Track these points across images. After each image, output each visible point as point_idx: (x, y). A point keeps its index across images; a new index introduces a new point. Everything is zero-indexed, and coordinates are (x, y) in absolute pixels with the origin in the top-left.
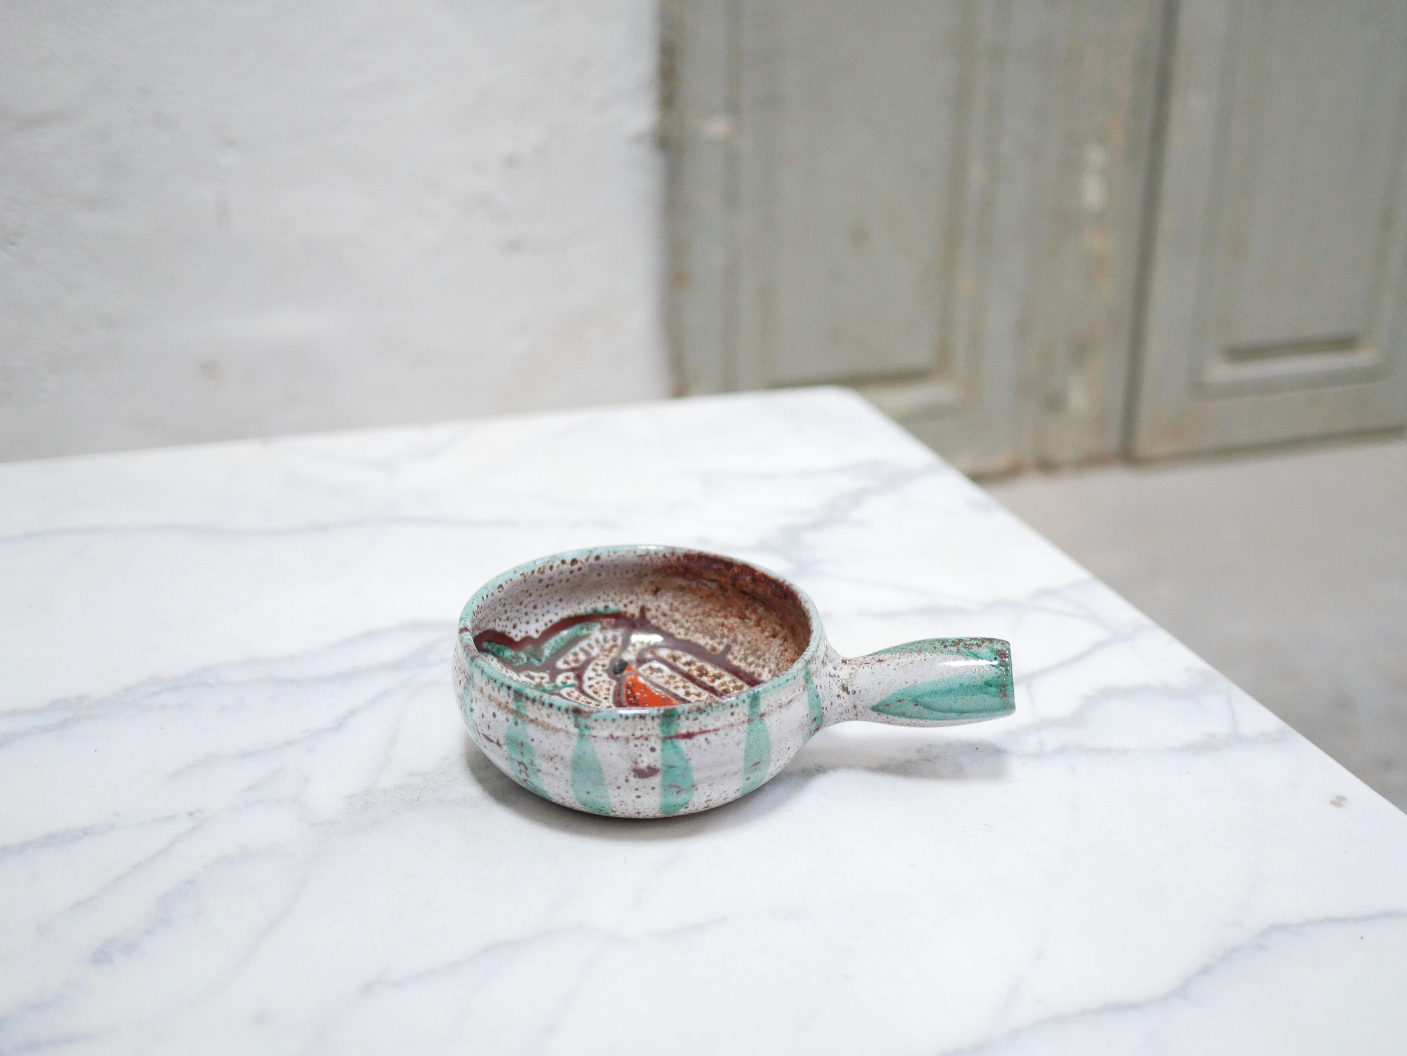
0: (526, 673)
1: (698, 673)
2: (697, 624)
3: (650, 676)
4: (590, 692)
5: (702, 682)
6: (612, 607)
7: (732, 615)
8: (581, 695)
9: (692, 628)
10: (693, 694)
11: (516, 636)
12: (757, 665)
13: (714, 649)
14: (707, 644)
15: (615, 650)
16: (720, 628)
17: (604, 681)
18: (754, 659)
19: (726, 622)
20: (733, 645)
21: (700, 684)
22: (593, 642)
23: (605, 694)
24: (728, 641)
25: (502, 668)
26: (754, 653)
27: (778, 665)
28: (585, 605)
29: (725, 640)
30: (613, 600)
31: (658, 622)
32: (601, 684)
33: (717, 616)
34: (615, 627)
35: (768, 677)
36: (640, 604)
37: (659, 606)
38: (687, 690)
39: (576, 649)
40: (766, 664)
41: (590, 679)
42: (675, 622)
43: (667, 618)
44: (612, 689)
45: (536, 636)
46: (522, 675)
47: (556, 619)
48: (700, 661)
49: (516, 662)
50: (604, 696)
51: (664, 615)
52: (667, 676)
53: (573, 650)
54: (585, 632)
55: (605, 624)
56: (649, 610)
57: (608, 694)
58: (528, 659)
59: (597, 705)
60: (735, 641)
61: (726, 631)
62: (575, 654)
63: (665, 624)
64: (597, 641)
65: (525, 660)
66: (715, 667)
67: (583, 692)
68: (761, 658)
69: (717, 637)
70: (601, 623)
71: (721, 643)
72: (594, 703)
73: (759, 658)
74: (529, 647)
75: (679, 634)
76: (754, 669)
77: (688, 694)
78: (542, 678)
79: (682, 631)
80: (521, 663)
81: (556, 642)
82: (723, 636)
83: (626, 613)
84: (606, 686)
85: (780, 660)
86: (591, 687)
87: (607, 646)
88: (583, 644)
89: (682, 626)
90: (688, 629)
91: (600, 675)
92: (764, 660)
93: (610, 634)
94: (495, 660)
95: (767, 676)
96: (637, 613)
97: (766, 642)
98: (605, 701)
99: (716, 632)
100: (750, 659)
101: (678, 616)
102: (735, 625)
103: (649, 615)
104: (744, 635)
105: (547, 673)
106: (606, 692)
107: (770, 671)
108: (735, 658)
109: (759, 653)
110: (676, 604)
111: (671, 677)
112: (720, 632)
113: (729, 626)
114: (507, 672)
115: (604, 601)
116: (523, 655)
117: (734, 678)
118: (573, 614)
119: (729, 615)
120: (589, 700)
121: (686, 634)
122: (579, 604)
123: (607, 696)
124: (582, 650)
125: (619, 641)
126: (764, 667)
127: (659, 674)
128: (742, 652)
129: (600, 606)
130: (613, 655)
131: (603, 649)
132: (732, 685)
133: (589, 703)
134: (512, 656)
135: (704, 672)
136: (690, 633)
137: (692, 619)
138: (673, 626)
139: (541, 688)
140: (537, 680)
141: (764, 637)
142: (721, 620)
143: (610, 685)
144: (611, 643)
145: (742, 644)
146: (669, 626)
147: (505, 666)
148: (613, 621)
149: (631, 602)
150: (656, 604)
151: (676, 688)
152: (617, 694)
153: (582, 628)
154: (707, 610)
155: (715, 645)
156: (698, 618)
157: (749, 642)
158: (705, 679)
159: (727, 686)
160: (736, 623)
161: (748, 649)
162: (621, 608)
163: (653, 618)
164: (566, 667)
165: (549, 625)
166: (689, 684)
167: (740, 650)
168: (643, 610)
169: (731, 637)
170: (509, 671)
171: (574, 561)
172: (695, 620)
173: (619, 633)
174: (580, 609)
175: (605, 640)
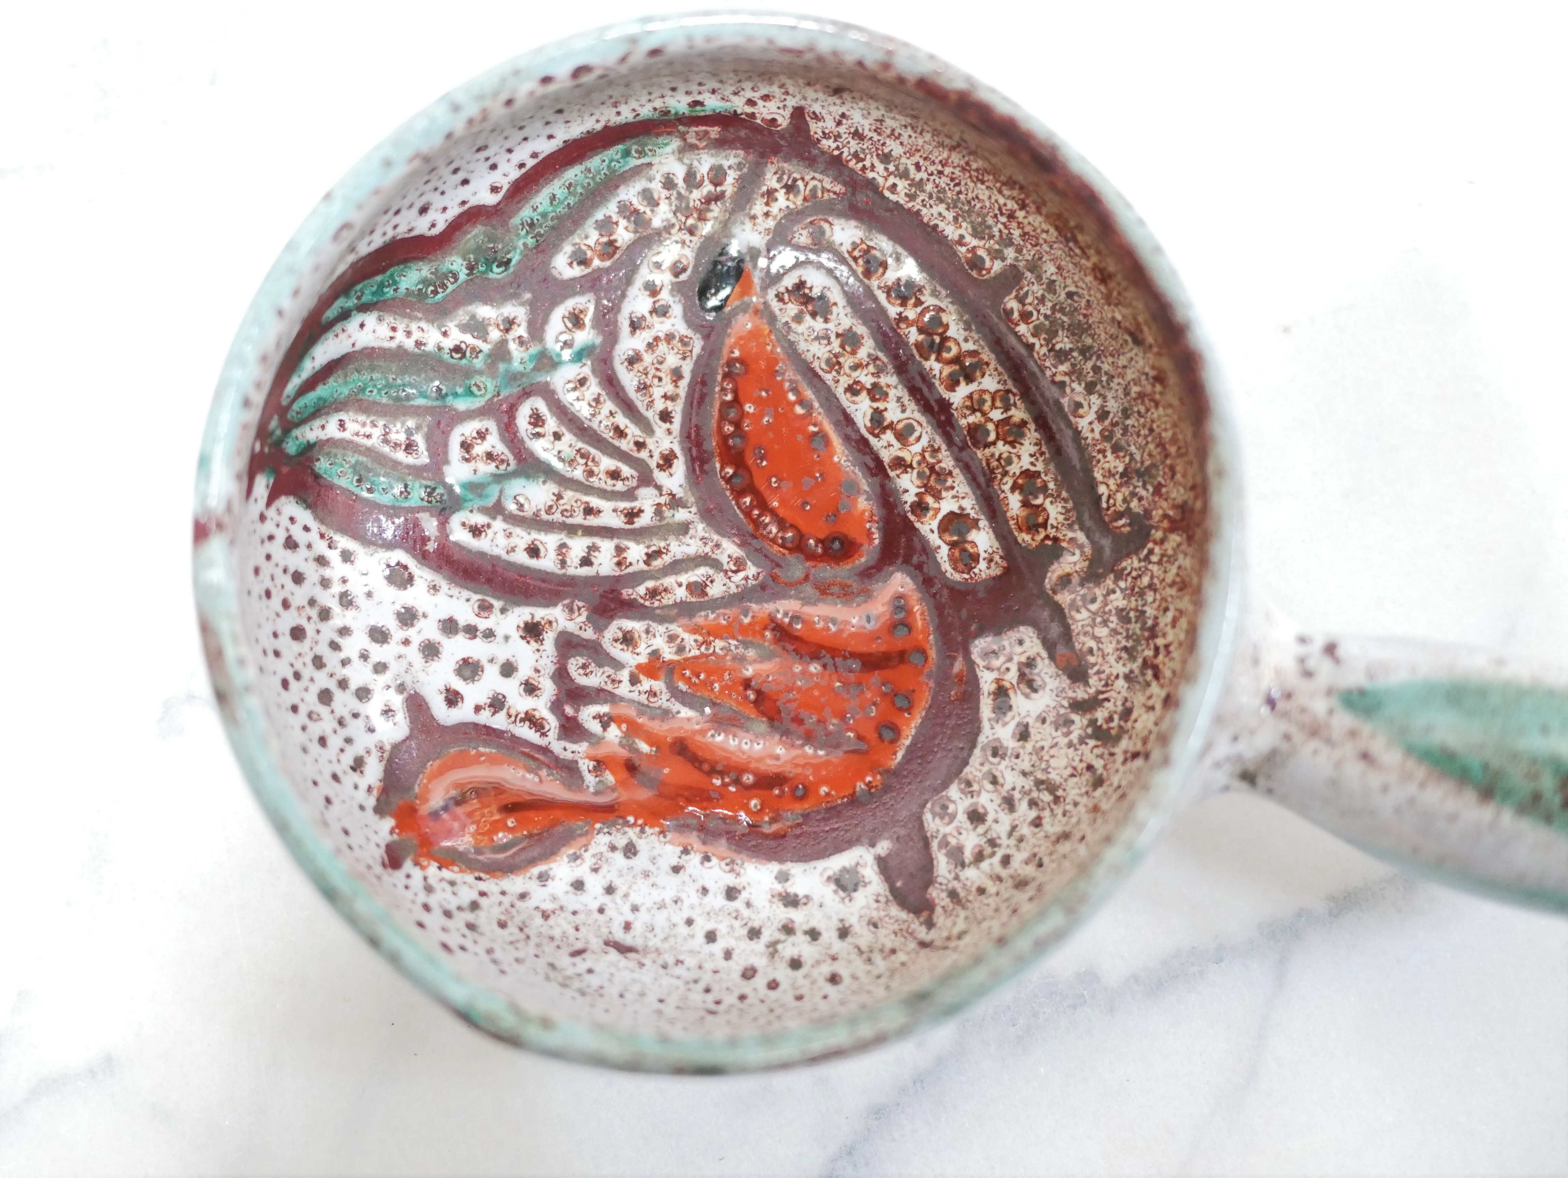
0: (462, 315)
1: (921, 338)
2: (943, 182)
3: (793, 325)
4: (629, 380)
5: (925, 377)
6: (712, 103)
7: (1039, 211)
8: (604, 397)
9: (929, 187)
10: (891, 426)
11: (433, 225)
12: (1076, 373)
13: (976, 263)
14: (961, 241)
15: (716, 210)
16: (1003, 219)
17: (669, 337)
18: (1071, 350)
19: (1020, 214)
20: (1028, 274)
21: (919, 383)
22: (656, 186)
23: (665, 397)
24: (1016, 259)
25: (394, 329)
26: (1077, 330)
27: (1126, 413)
28: (634, 104)
29: (1010, 253)
30: (714, 92)
31: (838, 148)
32: (663, 347)
33: (1000, 191)
34: (721, 144)
35: (1092, 431)
36: (791, 102)
37: (843, 115)
38: (881, 405)
39: (611, 209)
40: (1098, 387)
41: (635, 326)
42: (886, 158)
43: (866, 144)
44: (687, 369)
45: (492, 199)
46: (452, 326)
47: (546, 147)
48: (934, 294)
49: (435, 292)
50: (660, 405)
51: (858, 135)
52: (838, 335)
53: (599, 215)
54: (633, 162)
55: (692, 139)
56: (816, 117)
57: (672, 398)
58: (471, 268)
59: (640, 445)
60: (1034, 267)
61: (1016, 233)
62: (607, 225)
63: (856, 155)
64: (669, 183)
65: (463, 276)
66: (967, 328)
67: (611, 383)
68: (1090, 359)
69: (991, 237)
70: (683, 136)
71: (997, 255)
72: (633, 431)
73: (1085, 352)
74: (476, 234)
75: (893, 188)
76: (1066, 379)
77: (878, 422)
78: (509, 324)
79: (902, 185)
80: (451, 288)
81: (553, 197)
82: (1008, 241)
83: (753, 115)
84: (673, 360)
85: (1136, 409)
86: (633, 360)
87: (697, 195)
88: (630, 193)
89: (904, 175)
90: (919, 185)
91: (661, 311)
92: (1096, 369)
93: (705, 163)
94: (370, 319)
95: (1091, 423)
96: (784, 121)
97: (1113, 330)
98: (660, 428)
99: (990, 221)
100: (1063, 342)
101: (894, 147)
102: (1044, 235)
103: (815, 128)
104: (1059, 268)
105: (522, 304)
106: (669, 388)
107: (1102, 415)
108: (1025, 317)
109: (1089, 341)
110: (889, 123)
111: (850, 340)
112: (1000, 226)
113: (1028, 229)
114: (409, 334)
115: (688, 93)
116: (456, 263)
117: (1010, 385)
118: (599, 127)
119: (1033, 208)
120: (622, 420)
121: (912, 197)
122: (615, 105)
123: (670, 405)
124: (628, 211)
125: (729, 186)
126: (1090, 388)
127: (818, 325)
128: (1046, 310)
129: (679, 104)
130: (707, 228)
131: (682, 208)
132: (997, 415)
133: (620, 433)
134: (425, 282)
135: (937, 339)
136: (922, 196)
137: (932, 169)
138: (880, 167)
139: (502, 367)
140: (495, 335)
141: (1110, 316)
142: (1011, 205)
143: (684, 358)
144: (708, 188)
145: (1051, 286)
146: (867, 163)
147: (404, 315)
148: (714, 132)
149: (766, 98)
150: (838, 110)
151: (853, 390)
152: (697, 396)
153: (627, 154)
154: (974, 166)
155: (981, 252)
156: (947, 170)
157: (1070, 295)
158: (933, 365)
159: (984, 414)
160: (1047, 232)
161: (1062, 310)
162: (738, 104)
163: (826, 136)
164: (577, 271)
165: (531, 163)
166: (889, 379)
167: (1042, 300)
168: (799, 113)
169: (1029, 253)
170: (414, 327)
171: (579, 71)
172: (940, 173)
173: (730, 159)
174: (618, 113)
175: (691, 179)
